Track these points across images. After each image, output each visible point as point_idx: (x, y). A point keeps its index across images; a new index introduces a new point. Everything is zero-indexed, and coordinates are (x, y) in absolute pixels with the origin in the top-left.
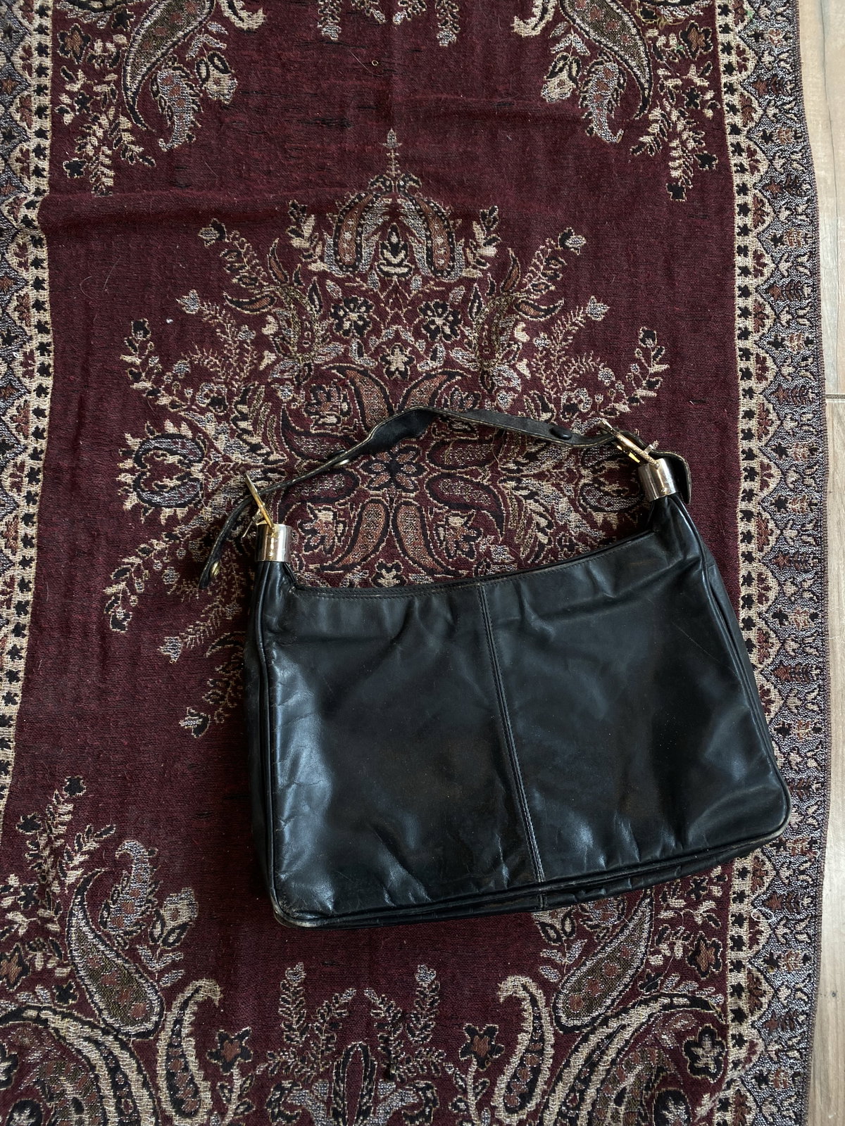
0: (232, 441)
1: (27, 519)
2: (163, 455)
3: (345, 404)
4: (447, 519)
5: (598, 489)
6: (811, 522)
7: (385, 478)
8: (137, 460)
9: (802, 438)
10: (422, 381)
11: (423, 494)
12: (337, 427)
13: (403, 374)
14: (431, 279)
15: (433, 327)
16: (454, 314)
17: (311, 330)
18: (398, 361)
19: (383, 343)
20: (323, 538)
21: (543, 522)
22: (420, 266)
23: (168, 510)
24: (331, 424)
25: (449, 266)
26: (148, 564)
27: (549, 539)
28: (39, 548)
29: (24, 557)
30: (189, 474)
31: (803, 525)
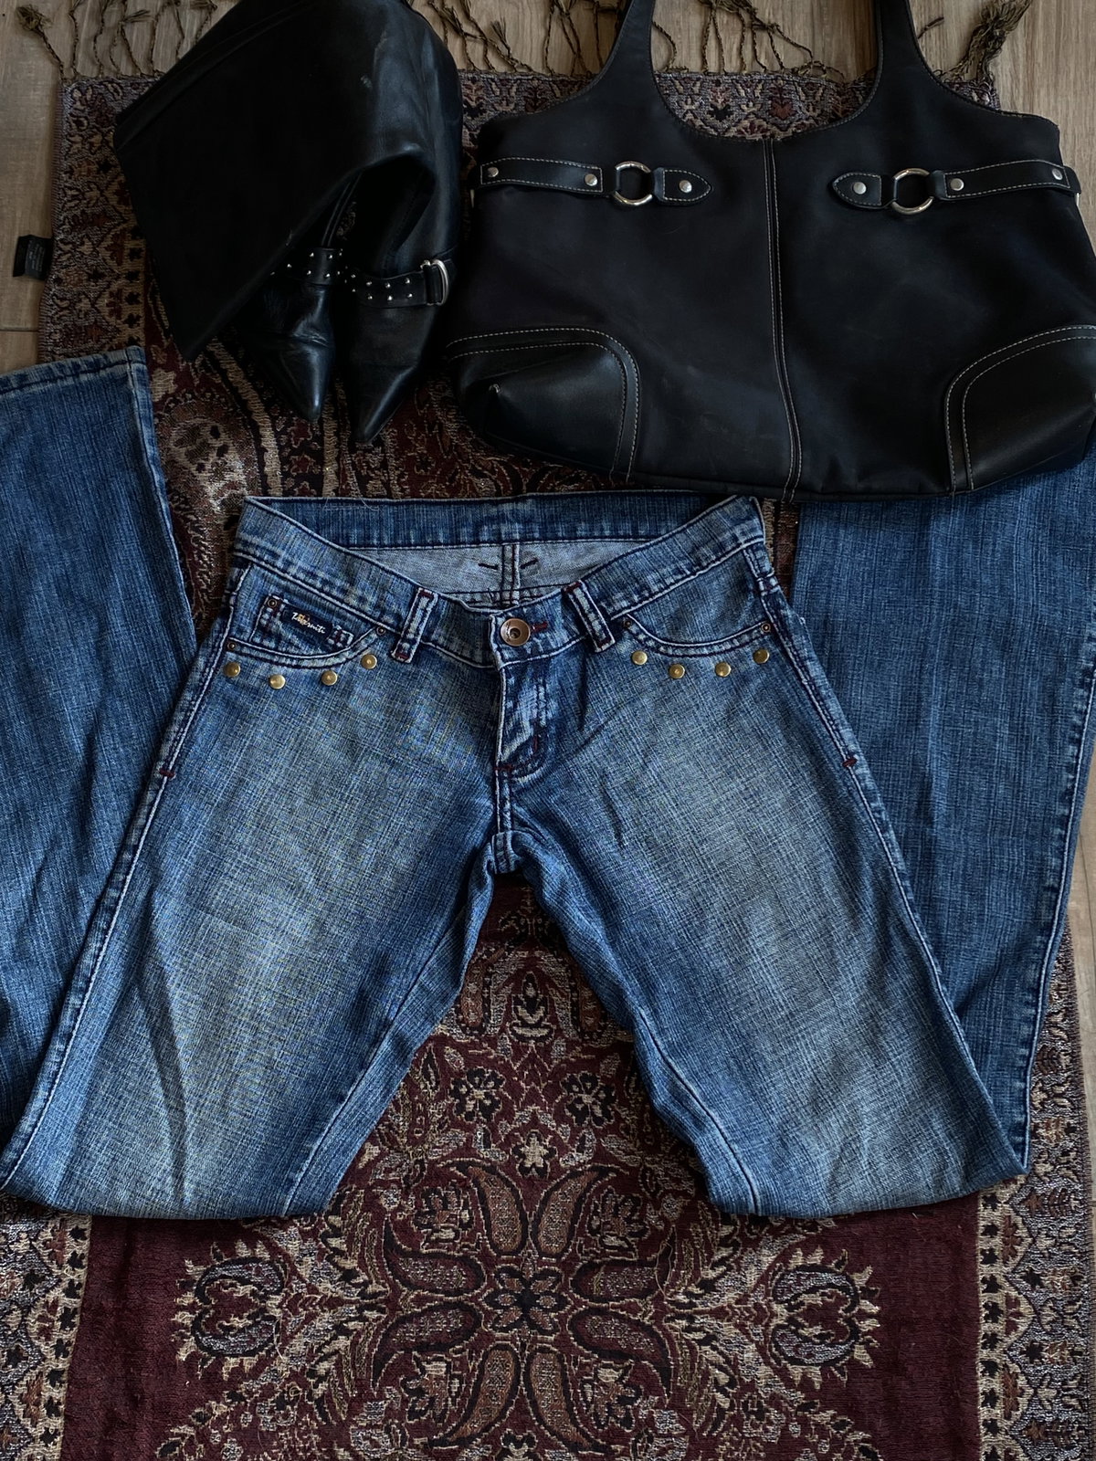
0: (320, 1265)
1: (55, 1376)
2: (232, 1285)
3: (466, 1212)
4: (596, 1374)
5: (795, 1332)
6: (1074, 1378)
7: (516, 1314)
8: (199, 1293)
9: (1062, 1262)
10: (565, 1180)
11: (564, 1336)
12: (455, 1245)
13: (542, 1171)
14: (577, 1043)
15: (579, 1107)
16: (607, 1089)
17: (425, 1113)
18: (535, 1153)
19: (515, 1130)
20: (432, 1400)
21: (723, 1378)
22: (563, 1026)
23: (233, 1360)
24: (447, 1241)
25: (600, 1027)
26: (203, 1437)
27: (732, 1402)
28: (67, 1417)
29: (47, 1429)
30: (264, 1310)
31: (1064, 1382)
